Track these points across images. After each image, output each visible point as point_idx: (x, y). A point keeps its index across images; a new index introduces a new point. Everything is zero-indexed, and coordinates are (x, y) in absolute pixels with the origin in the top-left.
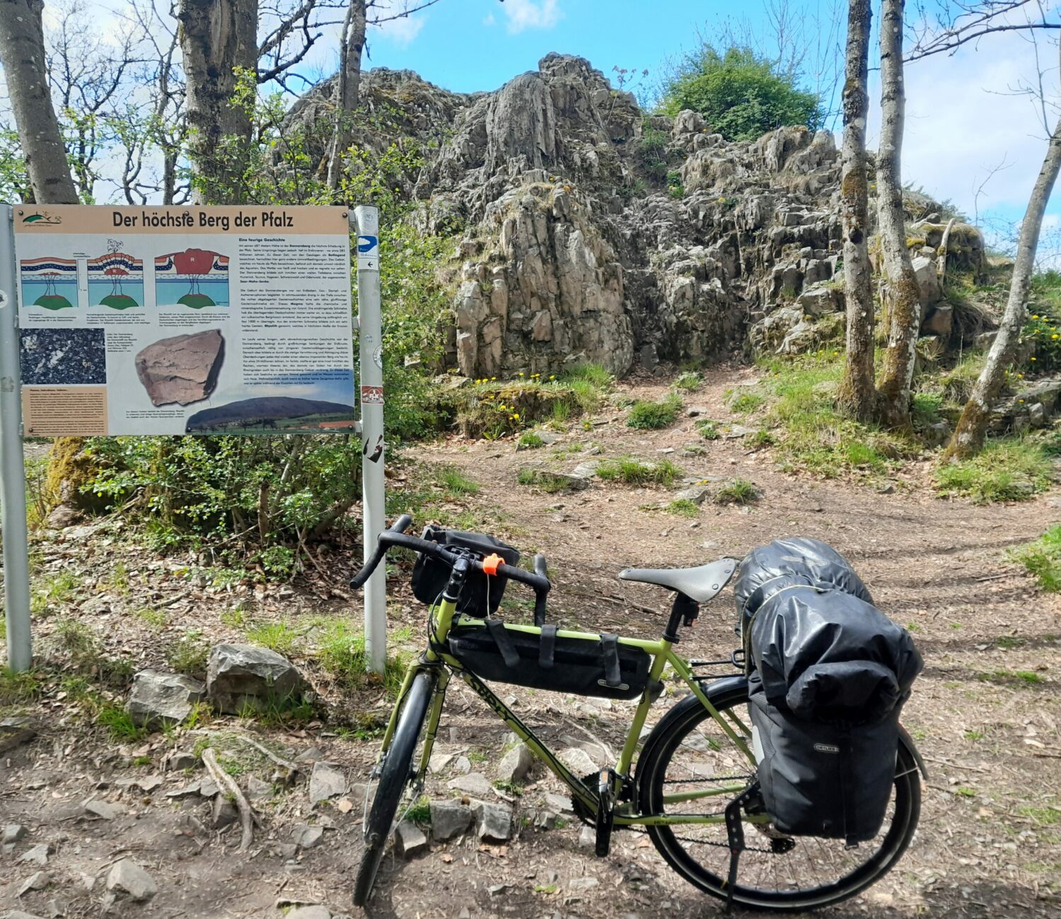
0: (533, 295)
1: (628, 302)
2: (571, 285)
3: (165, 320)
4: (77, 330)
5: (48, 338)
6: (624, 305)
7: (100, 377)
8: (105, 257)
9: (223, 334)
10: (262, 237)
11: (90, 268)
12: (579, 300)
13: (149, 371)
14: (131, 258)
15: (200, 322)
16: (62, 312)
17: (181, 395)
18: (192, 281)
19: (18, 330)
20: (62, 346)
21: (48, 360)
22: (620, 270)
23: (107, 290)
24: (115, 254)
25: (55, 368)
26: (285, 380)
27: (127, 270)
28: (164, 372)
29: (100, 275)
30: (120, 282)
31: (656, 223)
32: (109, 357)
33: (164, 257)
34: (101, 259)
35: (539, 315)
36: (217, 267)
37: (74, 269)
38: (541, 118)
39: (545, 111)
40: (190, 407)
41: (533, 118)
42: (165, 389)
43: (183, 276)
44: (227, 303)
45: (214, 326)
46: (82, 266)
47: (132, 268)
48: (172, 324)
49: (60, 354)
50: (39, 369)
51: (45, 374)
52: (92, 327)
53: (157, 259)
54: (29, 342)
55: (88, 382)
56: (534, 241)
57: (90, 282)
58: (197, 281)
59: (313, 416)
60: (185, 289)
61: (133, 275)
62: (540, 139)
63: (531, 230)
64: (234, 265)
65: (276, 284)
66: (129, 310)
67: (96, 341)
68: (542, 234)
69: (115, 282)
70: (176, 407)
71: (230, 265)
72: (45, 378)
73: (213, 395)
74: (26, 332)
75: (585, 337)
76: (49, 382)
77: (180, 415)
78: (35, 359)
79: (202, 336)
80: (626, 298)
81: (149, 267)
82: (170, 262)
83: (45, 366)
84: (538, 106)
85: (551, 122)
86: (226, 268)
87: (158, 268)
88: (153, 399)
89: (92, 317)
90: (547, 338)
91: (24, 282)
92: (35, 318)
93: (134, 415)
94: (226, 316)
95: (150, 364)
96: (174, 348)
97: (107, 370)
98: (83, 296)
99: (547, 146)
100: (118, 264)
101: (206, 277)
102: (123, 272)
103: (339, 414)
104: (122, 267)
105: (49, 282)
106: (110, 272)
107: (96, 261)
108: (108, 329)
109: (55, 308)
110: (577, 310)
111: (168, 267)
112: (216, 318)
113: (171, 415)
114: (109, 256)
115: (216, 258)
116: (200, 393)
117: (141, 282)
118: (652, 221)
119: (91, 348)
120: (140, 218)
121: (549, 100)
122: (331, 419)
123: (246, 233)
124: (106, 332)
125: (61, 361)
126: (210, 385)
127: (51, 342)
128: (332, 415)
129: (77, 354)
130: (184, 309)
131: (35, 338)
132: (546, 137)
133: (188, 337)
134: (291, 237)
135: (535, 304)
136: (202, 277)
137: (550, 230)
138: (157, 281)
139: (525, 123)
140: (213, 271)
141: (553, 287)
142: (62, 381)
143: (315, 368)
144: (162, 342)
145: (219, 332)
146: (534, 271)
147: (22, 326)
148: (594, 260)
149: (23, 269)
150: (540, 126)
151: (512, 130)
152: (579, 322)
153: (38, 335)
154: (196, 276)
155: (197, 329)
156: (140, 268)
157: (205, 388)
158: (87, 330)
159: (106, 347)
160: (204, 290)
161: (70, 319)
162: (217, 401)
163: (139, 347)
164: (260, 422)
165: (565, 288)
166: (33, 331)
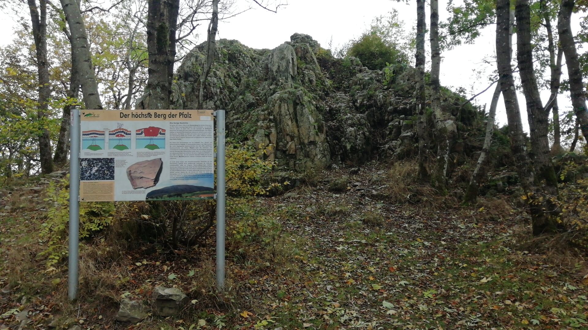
0: (287, 135)
1: (328, 138)
2: (304, 131)
3: (139, 155)
4: (103, 159)
5: (91, 162)
6: (326, 139)
7: (112, 177)
8: (116, 130)
9: (162, 160)
10: (179, 122)
11: (110, 134)
12: (307, 137)
13: (132, 175)
14: (126, 130)
15: (153, 155)
16: (98, 151)
17: (144, 185)
18: (151, 139)
19: (79, 159)
20: (97, 165)
21: (91, 170)
22: (324, 125)
23: (116, 143)
24: (120, 129)
25: (94, 174)
26: (187, 178)
27: (125, 135)
28: (138, 175)
29: (114, 137)
30: (121, 139)
31: (340, 104)
32: (116, 169)
33: (140, 130)
34: (114, 131)
35: (290, 143)
36: (161, 134)
37: (103, 134)
38: (291, 62)
39: (293, 59)
40: (148, 189)
41: (288, 62)
42: (138, 182)
43: (147, 137)
44: (164, 148)
45: (159, 157)
46: (107, 133)
47: (126, 134)
48: (142, 156)
49: (96, 168)
50: (87, 174)
51: (90, 176)
52: (110, 157)
53: (137, 131)
54: (84, 164)
55: (107, 179)
56: (288, 113)
57: (110, 140)
58: (153, 139)
59: (197, 192)
60: (148, 142)
61: (127, 137)
62: (291, 70)
63: (286, 108)
64: (167, 133)
65: (184, 140)
66: (125, 151)
67: (111, 163)
68: (291, 110)
69: (120, 140)
70: (142, 189)
71: (166, 133)
72: (90, 178)
73: (157, 184)
74: (83, 160)
75: (310, 152)
76: (91, 179)
77: (144, 192)
78: (86, 170)
79: (154, 161)
80: (327, 136)
81: (133, 133)
82: (142, 133)
83: (90, 173)
84: (290, 57)
85: (296, 63)
86: (164, 134)
87: (137, 134)
88: (133, 186)
89: (110, 154)
90: (294, 153)
91: (83, 140)
92: (86, 154)
93: (125, 192)
94: (164, 153)
95: (132, 172)
96: (142, 166)
97: (115, 175)
98: (107, 145)
99: (294, 72)
100: (121, 133)
101: (156, 137)
102: (123, 136)
103: (208, 191)
104: (123, 134)
105: (93, 140)
106: (118, 136)
107: (112, 131)
108: (116, 159)
109: (95, 150)
110: (306, 142)
111: (141, 134)
112: (160, 153)
113: (140, 192)
114: (118, 130)
115: (160, 130)
116: (152, 183)
117: (130, 139)
118: (338, 103)
119: (108, 165)
120: (131, 115)
121: (295, 54)
122: (204, 194)
123: (173, 120)
124: (115, 159)
125: (97, 171)
126: (156, 180)
127: (93, 164)
128: (205, 192)
129: (103, 168)
130: (147, 150)
131: (87, 162)
132: (293, 70)
133: (148, 161)
134: (190, 122)
135: (288, 138)
136: (155, 137)
137: (295, 109)
138: (136, 139)
139: (284, 64)
140: (159, 135)
141: (296, 131)
142: (96, 179)
143: (199, 173)
144: (137, 164)
145: (161, 159)
146: (288, 125)
147: (82, 157)
148: (313, 121)
149: (84, 135)
150: (291, 65)
151: (279, 67)
152: (307, 146)
153: (88, 161)
154: (152, 137)
155: (152, 158)
156: (130, 134)
157: (154, 182)
158: (108, 159)
159: (115, 166)
160: (155, 142)
161: (101, 154)
162: (159, 186)
163: (128, 165)
164: (176, 195)
165: (301, 132)
166: (86, 159)
